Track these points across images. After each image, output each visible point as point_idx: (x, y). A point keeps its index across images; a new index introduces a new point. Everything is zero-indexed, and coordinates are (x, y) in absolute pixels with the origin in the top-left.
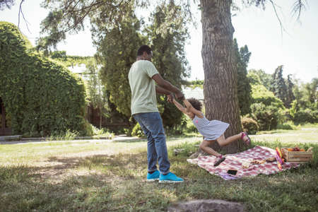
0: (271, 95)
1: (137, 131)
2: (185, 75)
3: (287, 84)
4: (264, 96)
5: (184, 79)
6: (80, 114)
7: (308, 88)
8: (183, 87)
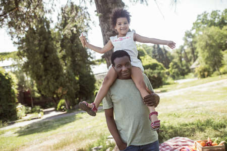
0: (155, 61)
1: (61, 107)
2: (92, 58)
3: (164, 52)
4: (150, 63)
5: (91, 60)
6: (12, 102)
7: (177, 52)
8: (91, 66)
